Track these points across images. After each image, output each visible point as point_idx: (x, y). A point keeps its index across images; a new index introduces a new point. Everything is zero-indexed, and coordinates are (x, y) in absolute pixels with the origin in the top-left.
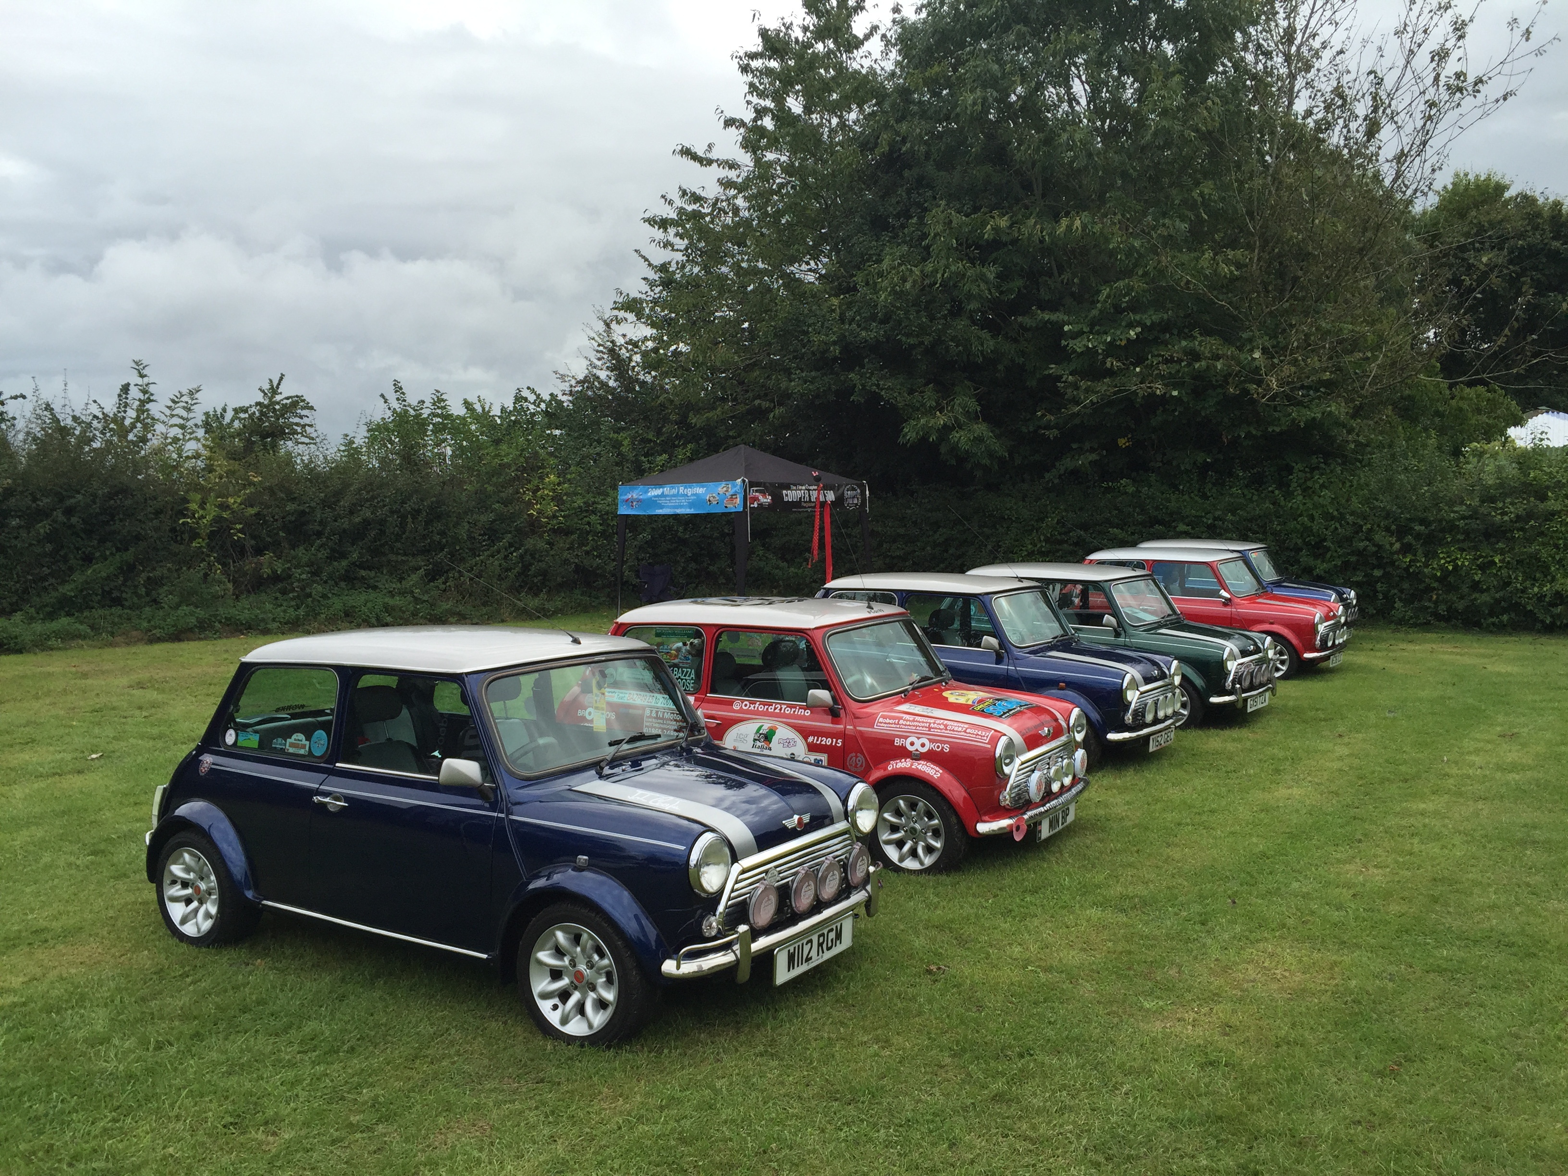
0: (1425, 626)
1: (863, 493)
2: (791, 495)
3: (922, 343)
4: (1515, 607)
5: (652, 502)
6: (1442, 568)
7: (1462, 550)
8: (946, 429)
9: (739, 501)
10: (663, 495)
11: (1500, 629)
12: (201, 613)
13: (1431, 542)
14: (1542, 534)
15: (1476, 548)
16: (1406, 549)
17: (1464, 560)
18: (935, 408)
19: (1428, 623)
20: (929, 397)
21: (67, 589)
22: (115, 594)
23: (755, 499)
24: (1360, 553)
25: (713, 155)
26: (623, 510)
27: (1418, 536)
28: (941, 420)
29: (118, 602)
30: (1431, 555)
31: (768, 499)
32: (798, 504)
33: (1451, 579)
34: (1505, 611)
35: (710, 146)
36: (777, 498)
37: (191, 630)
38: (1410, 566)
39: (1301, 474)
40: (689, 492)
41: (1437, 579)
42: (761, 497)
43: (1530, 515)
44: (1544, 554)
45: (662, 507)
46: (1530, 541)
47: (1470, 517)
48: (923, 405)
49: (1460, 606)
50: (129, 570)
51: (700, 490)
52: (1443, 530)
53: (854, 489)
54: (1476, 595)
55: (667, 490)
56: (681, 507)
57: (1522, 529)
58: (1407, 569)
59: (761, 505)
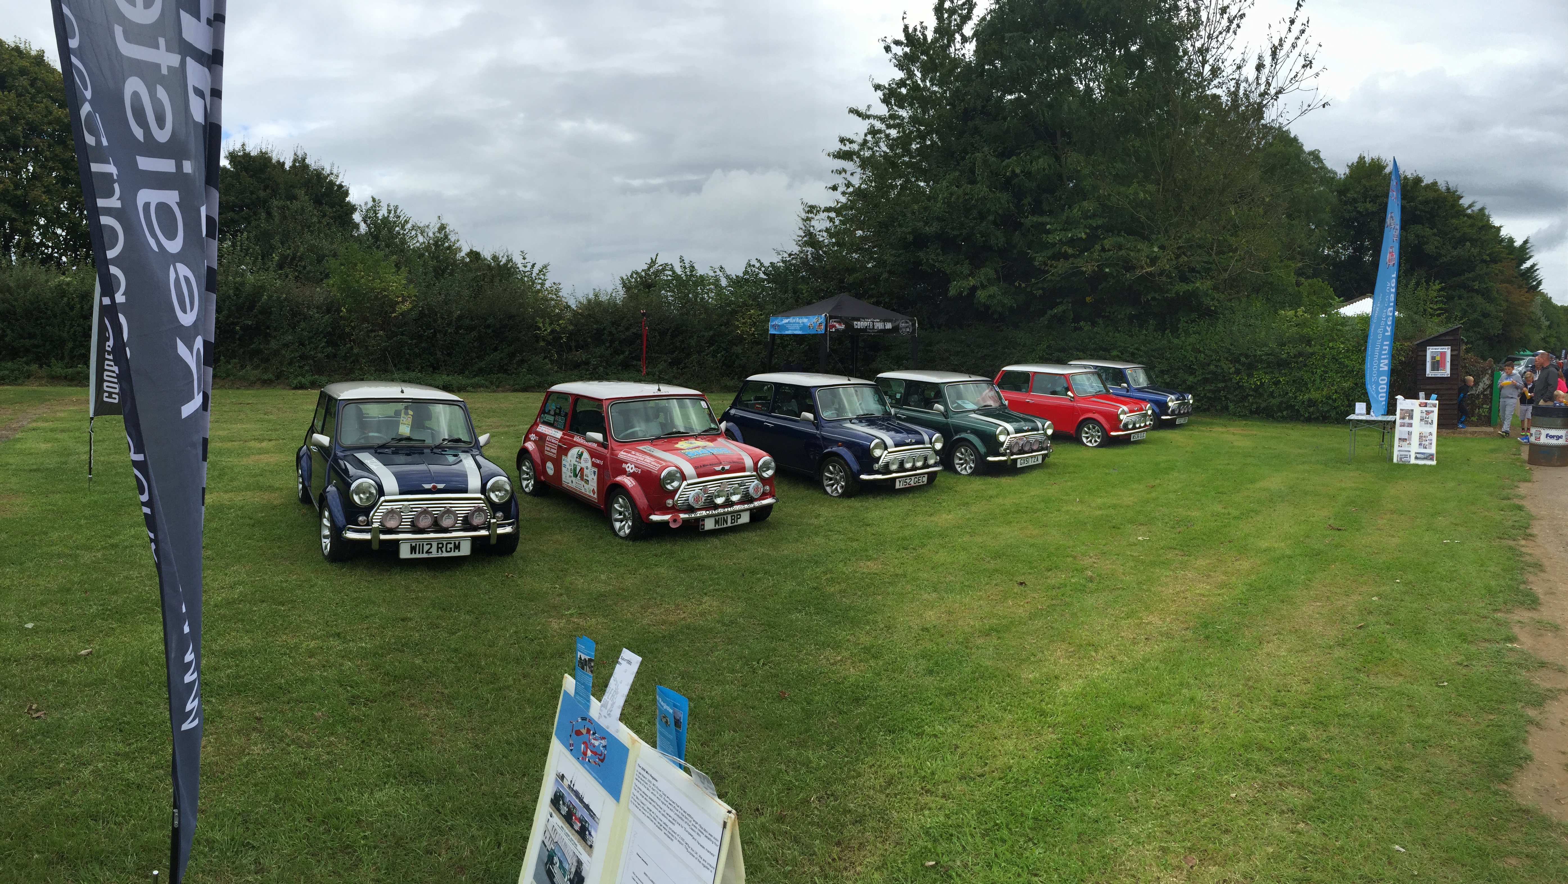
0: (1243, 417)
1: (914, 325)
2: (859, 325)
3: (961, 234)
4: (1291, 407)
5: (784, 327)
6: (1255, 383)
7: (1266, 373)
8: (973, 289)
9: (823, 327)
10: (789, 323)
11: (1284, 419)
12: (538, 379)
13: (1250, 368)
14: (1305, 365)
15: (1272, 373)
16: (1238, 372)
17: (1266, 379)
18: (969, 275)
19: (1245, 416)
20: (965, 269)
21: (482, 364)
22: (505, 367)
23: (834, 326)
24: (1214, 373)
25: (871, 112)
26: (772, 331)
27: (1243, 364)
28: (972, 282)
29: (505, 371)
30: (1250, 376)
31: (843, 327)
32: (864, 330)
33: (1261, 390)
34: (1286, 409)
35: (869, 107)
36: (850, 327)
37: (533, 387)
38: (1239, 382)
39: (1185, 324)
40: (801, 321)
41: (1253, 390)
42: (837, 325)
43: (1301, 354)
44: (1306, 377)
45: (788, 330)
46: (1300, 369)
47: (1271, 354)
48: (962, 273)
49: (1263, 405)
50: (512, 355)
51: (805, 320)
52: (1257, 361)
53: (907, 322)
54: (1271, 399)
55: (791, 320)
56: (796, 330)
57: (1297, 362)
58: (1238, 383)
59: (837, 330)
